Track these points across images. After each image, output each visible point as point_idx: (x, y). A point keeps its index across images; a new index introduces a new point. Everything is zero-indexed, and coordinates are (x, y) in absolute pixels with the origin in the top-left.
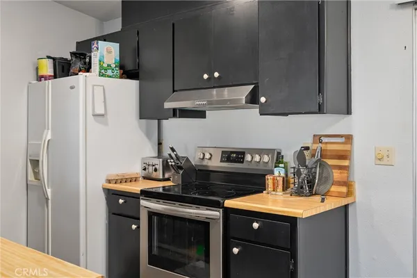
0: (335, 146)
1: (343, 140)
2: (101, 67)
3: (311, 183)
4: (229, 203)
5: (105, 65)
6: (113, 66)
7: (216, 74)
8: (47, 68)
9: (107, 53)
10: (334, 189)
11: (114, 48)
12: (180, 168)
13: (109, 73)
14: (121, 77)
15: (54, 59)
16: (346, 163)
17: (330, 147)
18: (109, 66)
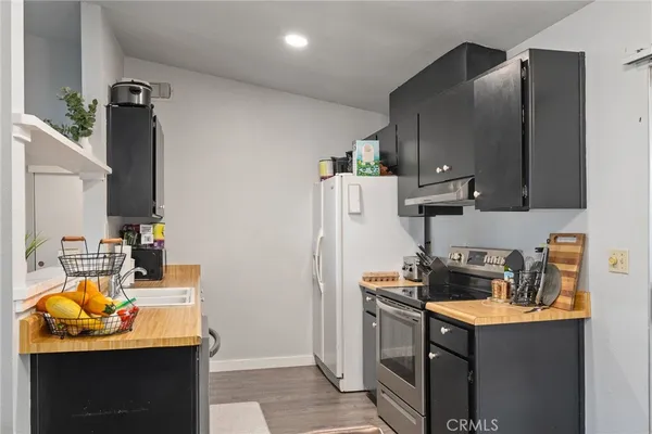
0: (566, 248)
1: (574, 240)
2: (359, 166)
3: (533, 291)
4: (430, 306)
5: (363, 164)
6: (372, 164)
7: (445, 168)
8: (327, 168)
9: (367, 152)
10: (561, 299)
11: (375, 146)
12: (429, 268)
13: (368, 171)
14: (382, 174)
15: (334, 159)
16: (574, 269)
17: (564, 249)
18: (368, 164)
